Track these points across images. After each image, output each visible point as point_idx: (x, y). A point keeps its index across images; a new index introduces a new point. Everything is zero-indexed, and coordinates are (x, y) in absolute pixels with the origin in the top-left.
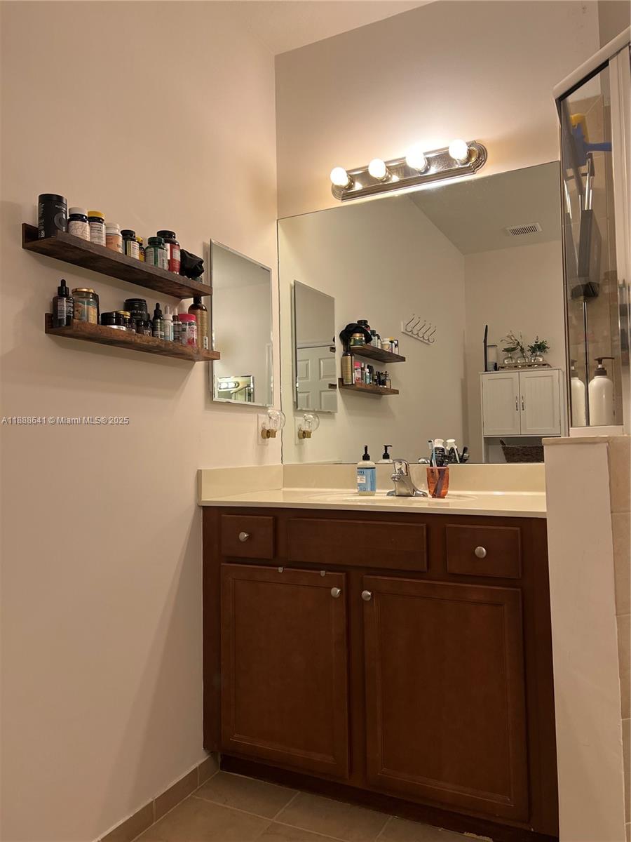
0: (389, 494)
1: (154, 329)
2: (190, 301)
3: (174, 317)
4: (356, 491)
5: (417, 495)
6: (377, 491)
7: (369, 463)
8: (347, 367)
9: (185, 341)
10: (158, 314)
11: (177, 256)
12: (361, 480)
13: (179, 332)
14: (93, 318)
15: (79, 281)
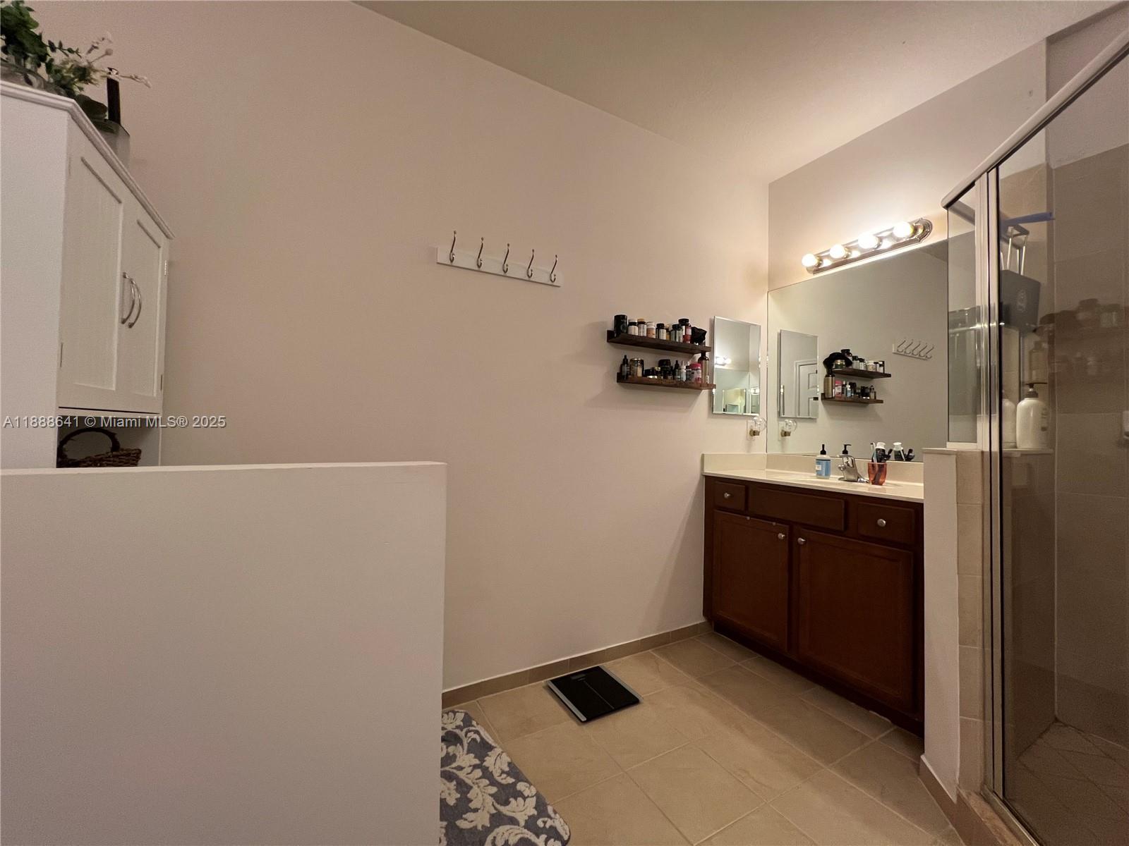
0: (840, 479)
1: (674, 374)
2: (700, 355)
3: (687, 367)
4: (815, 475)
5: (861, 482)
6: (831, 476)
7: (824, 457)
8: (828, 385)
9: (693, 380)
10: (677, 366)
11: (690, 332)
12: (819, 468)
13: (689, 375)
14: (640, 372)
15: (635, 355)
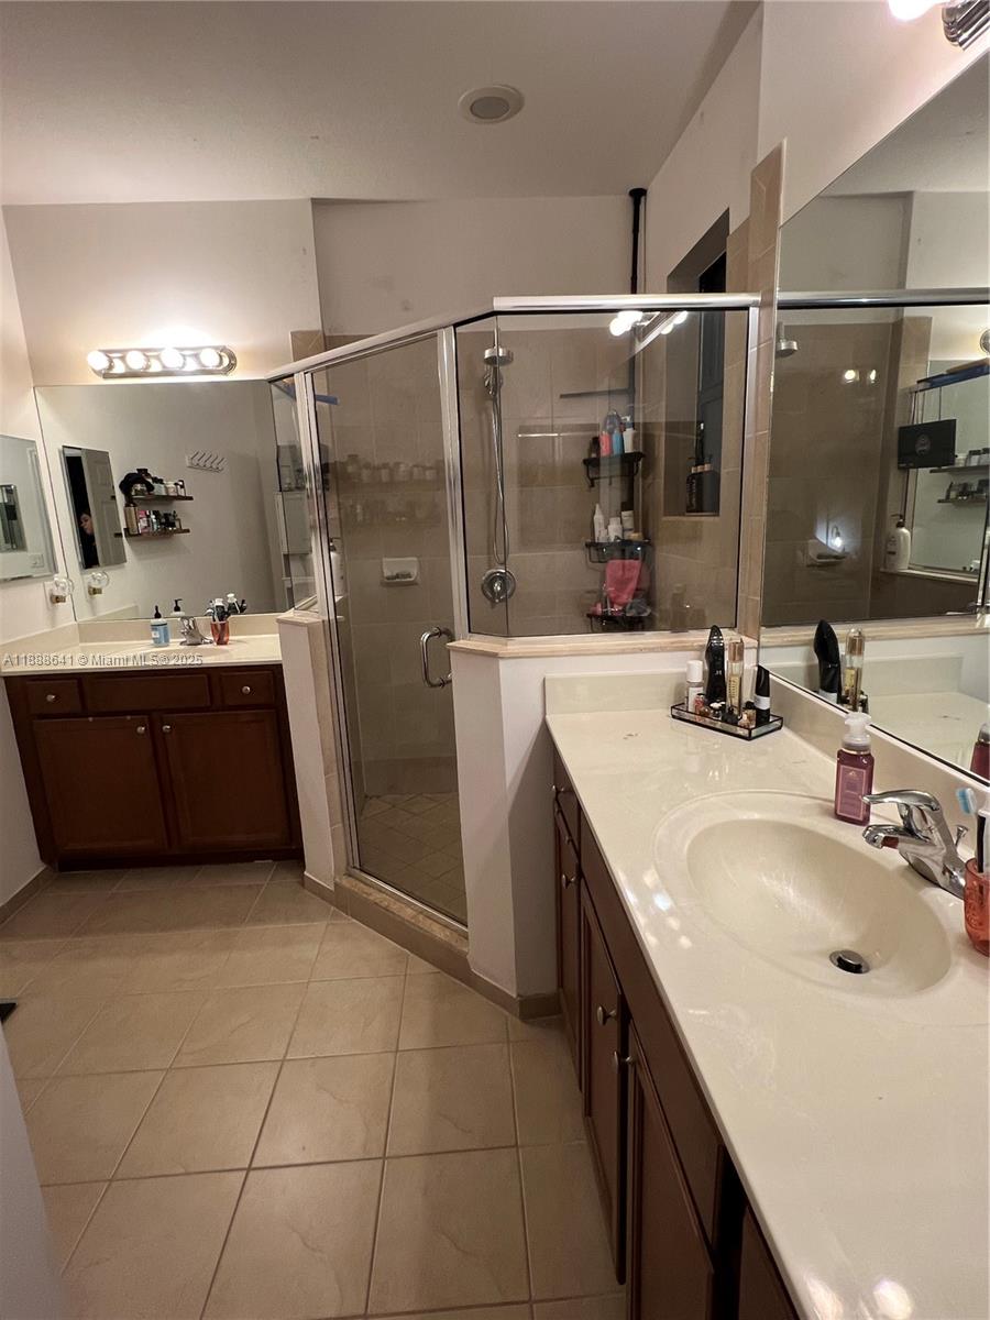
0: (182, 643)
4: (152, 642)
5: (205, 643)
6: (171, 640)
7: (160, 621)
8: (131, 517)
12: (155, 635)
